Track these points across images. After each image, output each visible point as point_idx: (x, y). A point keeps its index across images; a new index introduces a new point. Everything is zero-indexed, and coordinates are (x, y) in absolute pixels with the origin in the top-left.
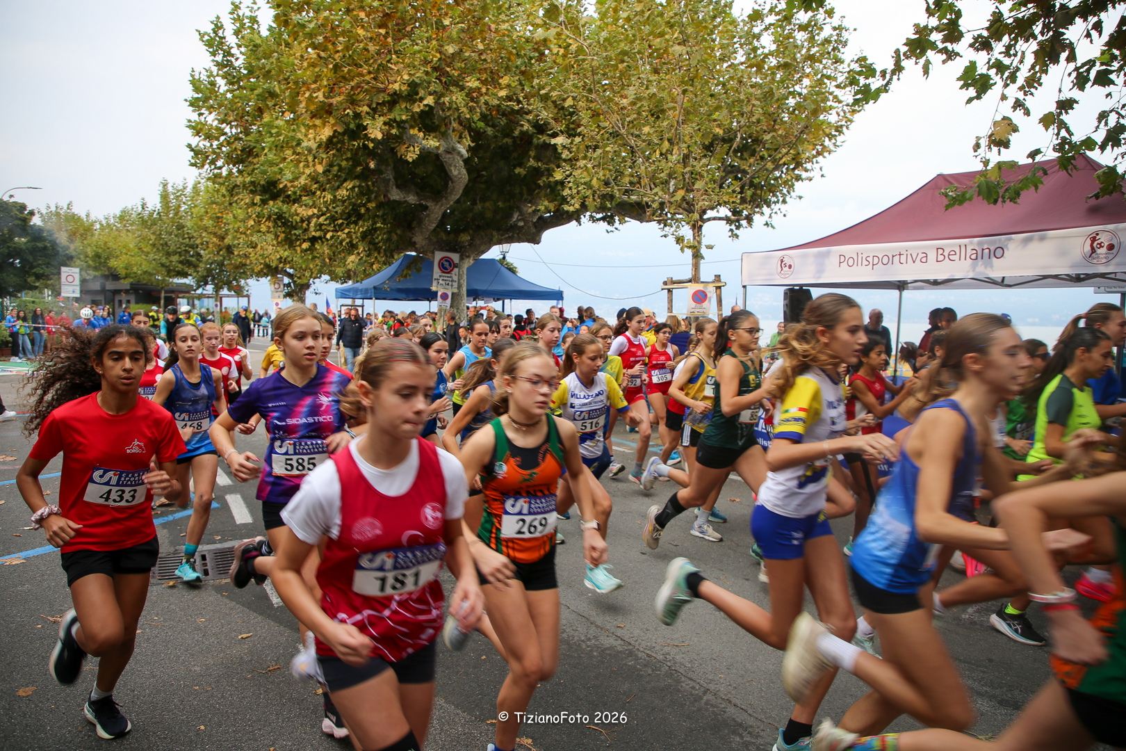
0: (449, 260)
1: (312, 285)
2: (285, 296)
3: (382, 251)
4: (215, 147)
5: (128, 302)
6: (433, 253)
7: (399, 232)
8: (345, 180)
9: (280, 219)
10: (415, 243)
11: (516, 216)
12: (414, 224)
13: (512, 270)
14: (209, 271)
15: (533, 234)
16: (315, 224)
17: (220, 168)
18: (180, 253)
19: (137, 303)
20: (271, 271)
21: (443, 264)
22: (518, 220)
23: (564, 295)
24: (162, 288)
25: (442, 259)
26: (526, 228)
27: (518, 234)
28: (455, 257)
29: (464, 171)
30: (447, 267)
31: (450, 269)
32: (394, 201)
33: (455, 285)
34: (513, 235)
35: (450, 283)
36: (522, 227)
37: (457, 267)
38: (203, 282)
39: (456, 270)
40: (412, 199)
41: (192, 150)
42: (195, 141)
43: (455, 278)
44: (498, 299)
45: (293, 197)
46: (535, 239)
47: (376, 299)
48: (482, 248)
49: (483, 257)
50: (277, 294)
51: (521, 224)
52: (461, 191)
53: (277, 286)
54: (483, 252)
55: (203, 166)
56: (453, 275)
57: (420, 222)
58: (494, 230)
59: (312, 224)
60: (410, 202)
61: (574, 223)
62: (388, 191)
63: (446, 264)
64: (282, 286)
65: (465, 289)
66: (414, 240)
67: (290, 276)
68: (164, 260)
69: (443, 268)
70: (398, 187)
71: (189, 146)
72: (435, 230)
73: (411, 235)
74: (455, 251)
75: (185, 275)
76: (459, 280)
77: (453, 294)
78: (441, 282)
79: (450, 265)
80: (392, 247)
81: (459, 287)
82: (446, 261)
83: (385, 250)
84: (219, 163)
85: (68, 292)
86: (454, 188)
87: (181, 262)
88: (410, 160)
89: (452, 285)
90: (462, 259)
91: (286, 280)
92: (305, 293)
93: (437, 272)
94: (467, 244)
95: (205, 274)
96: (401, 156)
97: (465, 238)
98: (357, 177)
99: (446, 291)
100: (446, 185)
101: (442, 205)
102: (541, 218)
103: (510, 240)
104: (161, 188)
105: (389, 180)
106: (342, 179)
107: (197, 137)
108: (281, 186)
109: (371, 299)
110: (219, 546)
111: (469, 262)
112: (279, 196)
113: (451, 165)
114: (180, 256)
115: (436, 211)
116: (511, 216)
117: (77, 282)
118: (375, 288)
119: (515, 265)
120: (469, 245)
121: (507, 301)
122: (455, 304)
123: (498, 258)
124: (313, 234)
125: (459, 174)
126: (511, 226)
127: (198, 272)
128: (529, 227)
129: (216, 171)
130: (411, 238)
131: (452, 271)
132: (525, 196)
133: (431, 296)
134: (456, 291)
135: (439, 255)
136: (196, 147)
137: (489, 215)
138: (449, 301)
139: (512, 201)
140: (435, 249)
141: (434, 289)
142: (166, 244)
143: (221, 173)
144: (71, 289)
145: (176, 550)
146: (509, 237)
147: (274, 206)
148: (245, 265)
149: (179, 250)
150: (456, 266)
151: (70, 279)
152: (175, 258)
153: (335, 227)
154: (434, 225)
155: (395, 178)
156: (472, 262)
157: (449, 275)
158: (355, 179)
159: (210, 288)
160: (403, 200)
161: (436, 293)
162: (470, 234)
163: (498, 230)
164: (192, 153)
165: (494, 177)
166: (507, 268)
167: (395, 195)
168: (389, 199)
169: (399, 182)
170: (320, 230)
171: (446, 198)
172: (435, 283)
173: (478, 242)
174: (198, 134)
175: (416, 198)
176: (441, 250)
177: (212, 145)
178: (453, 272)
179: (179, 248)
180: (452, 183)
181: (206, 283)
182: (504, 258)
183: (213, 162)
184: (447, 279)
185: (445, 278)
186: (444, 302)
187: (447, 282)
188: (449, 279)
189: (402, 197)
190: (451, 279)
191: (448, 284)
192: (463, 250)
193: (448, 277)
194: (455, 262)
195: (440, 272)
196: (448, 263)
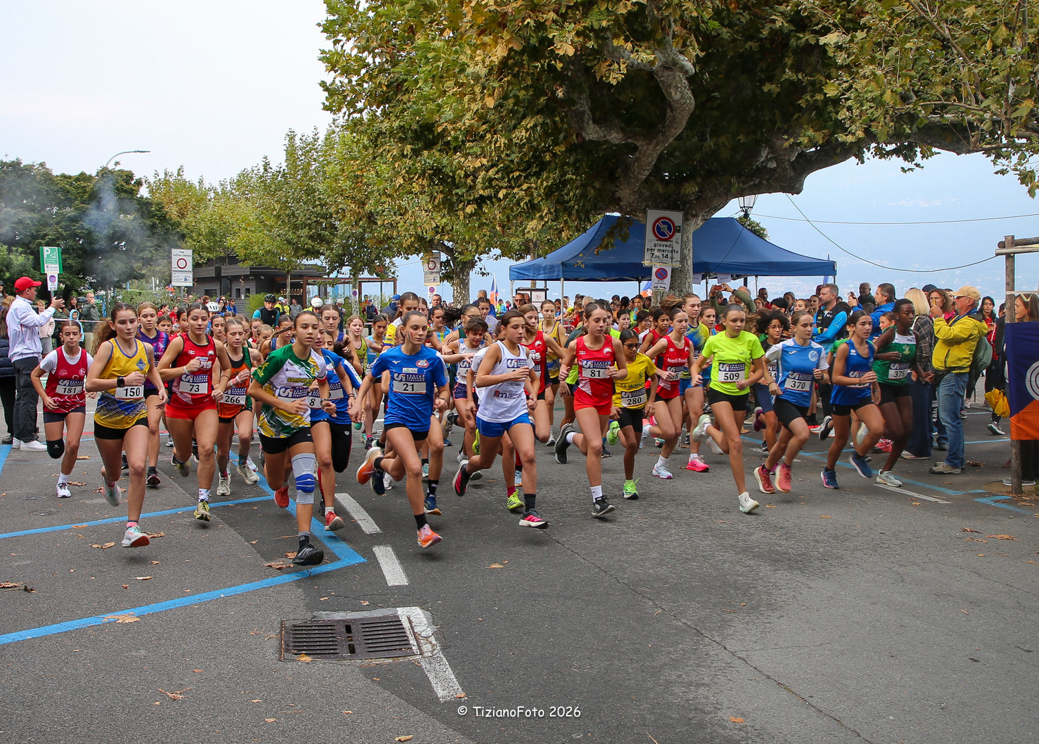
0: (668, 222)
1: (478, 263)
2: (442, 279)
3: (574, 212)
4: (354, 83)
5: (248, 291)
6: (645, 212)
7: (597, 185)
8: (524, 117)
9: (438, 174)
10: (619, 199)
11: (764, 154)
12: (619, 172)
13: (759, 233)
14: (345, 247)
15: (791, 178)
16: (483, 179)
17: (361, 111)
18: (310, 225)
19: (257, 292)
20: (424, 245)
21: (659, 228)
22: (768, 160)
23: (838, 268)
24: (288, 272)
25: (657, 221)
26: (779, 170)
27: (767, 180)
28: (676, 217)
29: (689, 94)
30: (665, 232)
31: (669, 234)
32: (590, 141)
33: (677, 257)
34: (760, 183)
35: (670, 254)
36: (774, 169)
37: (679, 231)
38: (338, 263)
39: (678, 235)
40: (615, 137)
41: (326, 89)
42: (329, 77)
43: (677, 247)
44: (738, 277)
45: (454, 144)
46: (793, 187)
47: (566, 280)
48: (715, 203)
49: (718, 215)
50: (432, 277)
51: (773, 165)
52: (684, 123)
53: (431, 265)
54: (717, 209)
55: (339, 110)
56: (674, 244)
57: (627, 169)
58: (732, 176)
59: (479, 180)
60: (612, 142)
61: (853, 160)
62: (582, 128)
63: (664, 228)
64: (438, 266)
65: (690, 262)
66: (617, 195)
67: (449, 251)
68: (291, 236)
69: (659, 233)
70: (595, 122)
71: (323, 84)
72: (647, 180)
73: (614, 189)
74: (674, 207)
75: (316, 254)
76: (682, 250)
77: (673, 270)
78: (656, 253)
79: (669, 229)
80: (588, 206)
81: (683, 259)
82: (664, 223)
83: (577, 211)
84: (360, 105)
85: (179, 281)
86: (674, 118)
87: (311, 237)
88: (614, 82)
89: (672, 258)
90: (686, 219)
91: (444, 257)
92: (468, 274)
93: (650, 239)
94: (693, 197)
95: (341, 252)
96: (602, 77)
97: (691, 189)
98: (540, 112)
99: (663, 266)
100: (663, 114)
101: (657, 144)
102: (802, 155)
103: (757, 189)
104: (286, 142)
105: (584, 112)
106: (520, 116)
107: (332, 72)
108: (440, 130)
109: (559, 280)
110: (366, 614)
111: (696, 224)
112: (436, 144)
113: (669, 86)
114: (310, 229)
115: (650, 152)
116: (758, 154)
117: (190, 267)
118: (563, 264)
119: (761, 225)
120: (696, 199)
121: (751, 279)
122: (677, 284)
123: (737, 217)
124: (481, 192)
125: (682, 97)
126: (758, 169)
127: (332, 249)
128: (785, 170)
129: (357, 115)
130: (613, 193)
131: (671, 237)
132: (779, 124)
133: (640, 273)
134: (677, 265)
135: (653, 215)
136: (332, 84)
137: (725, 154)
138: (668, 280)
139: (759, 134)
140: (647, 206)
141: (646, 263)
142: (293, 214)
143: (362, 118)
144: (182, 276)
145: (314, 617)
146: (755, 185)
147: (429, 158)
148: (392, 238)
149: (309, 221)
150: (677, 230)
151: (182, 264)
152: (304, 232)
153: (509, 181)
154: (647, 173)
155: (591, 110)
156: (700, 223)
157: (668, 243)
158: (537, 114)
159: (346, 270)
160: (602, 140)
161: (650, 269)
162: (697, 184)
163: (739, 175)
164: (326, 94)
165: (731, 99)
166: (751, 231)
167: (592, 132)
168: (584, 139)
169: (597, 115)
170: (490, 186)
171: (664, 134)
172: (647, 255)
173: (709, 195)
174: (333, 68)
175: (621, 136)
176: (657, 207)
177: (350, 81)
178: (673, 239)
179: (309, 219)
180: (672, 111)
181: (342, 265)
182: (746, 215)
183: (352, 104)
184: (665, 248)
185: (662, 248)
186: (661, 281)
187: (665, 254)
188: (668, 248)
189: (602, 134)
190: (671, 249)
191: (667, 256)
192: (688, 206)
193: (666, 246)
194: (676, 225)
195: (656, 239)
196: (666, 226)
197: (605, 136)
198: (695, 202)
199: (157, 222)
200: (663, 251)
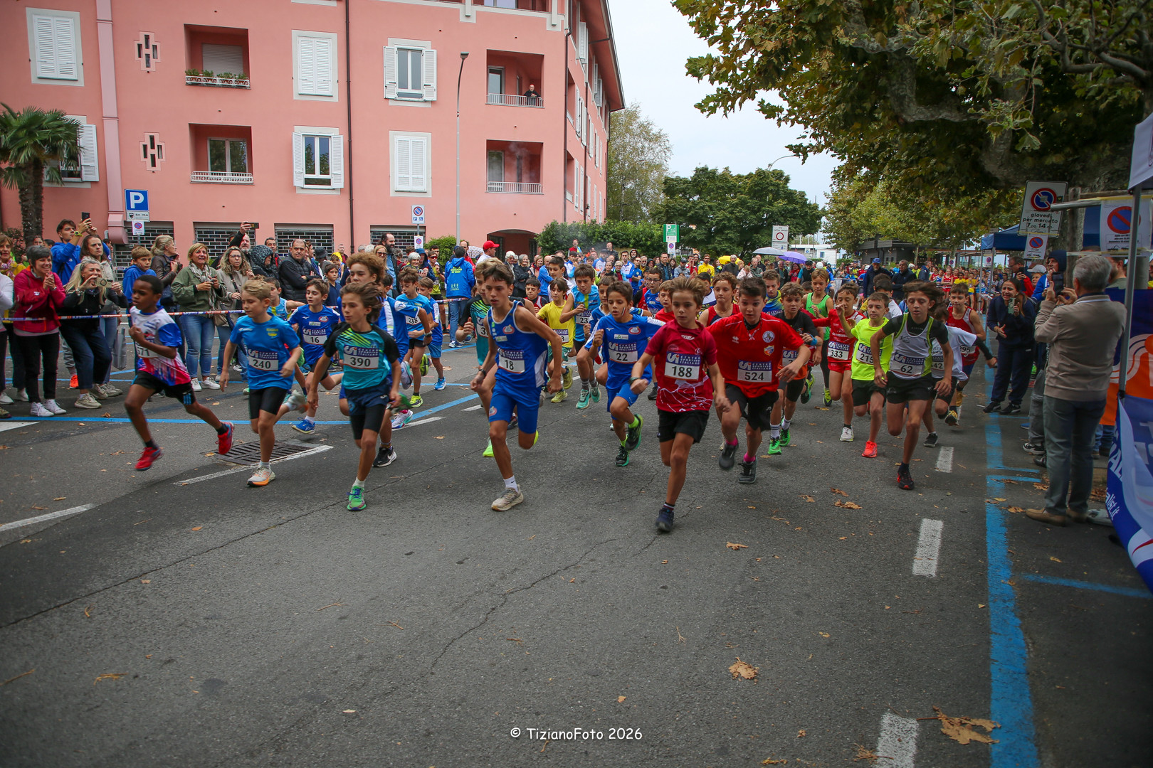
0: (1048, 192)
6: (1025, 184)
21: (1038, 199)
25: (1037, 192)
28: (1060, 188)
33: (1056, 226)
35: (1047, 224)
43: (1056, 217)
56: (1055, 214)
62: (905, 111)
63: (1044, 199)
69: (1038, 204)
70: (920, 103)
74: (1059, 178)
77: (1052, 240)
78: (1033, 223)
79: (1049, 199)
82: (1044, 194)
89: (1049, 227)
90: (1070, 188)
93: (1027, 209)
99: (1039, 235)
105: (904, 96)
120: (1082, 169)
134: (1055, 234)
135: (1033, 187)
141: (1021, 233)
144: (780, 245)
151: (780, 236)
155: (915, 93)
157: (1047, 213)
161: (1024, 238)
167: (916, 114)
168: (908, 120)
172: (1023, 225)
176: (1040, 179)
184: (1043, 218)
185: (1039, 218)
186: (1035, 250)
187: (1042, 223)
188: (1046, 218)
189: (929, 114)
190: (1049, 219)
191: (1044, 226)
192: (1074, 176)
193: (1044, 216)
194: (1058, 195)
195: (1033, 209)
196: (1046, 197)
197: (932, 116)
198: (1081, 172)
199: (797, 207)
200: (1041, 221)
